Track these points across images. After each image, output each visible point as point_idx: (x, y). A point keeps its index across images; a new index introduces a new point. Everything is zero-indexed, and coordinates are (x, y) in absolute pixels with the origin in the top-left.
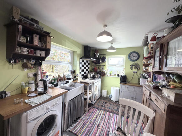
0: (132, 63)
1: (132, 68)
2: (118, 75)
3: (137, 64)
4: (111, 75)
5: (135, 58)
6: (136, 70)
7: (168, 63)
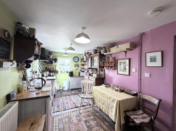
0: (75, 63)
1: (75, 66)
2: (67, 72)
3: (78, 64)
4: (61, 72)
5: (77, 61)
6: (77, 68)
7: (94, 65)
